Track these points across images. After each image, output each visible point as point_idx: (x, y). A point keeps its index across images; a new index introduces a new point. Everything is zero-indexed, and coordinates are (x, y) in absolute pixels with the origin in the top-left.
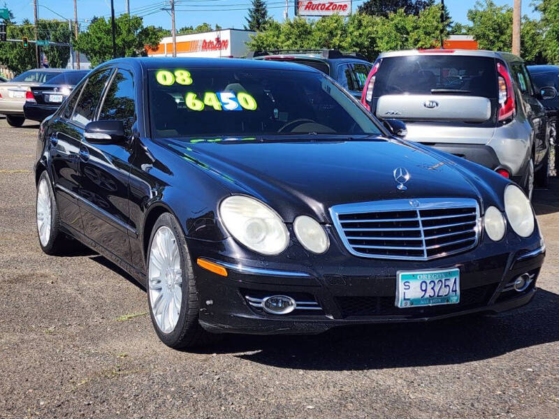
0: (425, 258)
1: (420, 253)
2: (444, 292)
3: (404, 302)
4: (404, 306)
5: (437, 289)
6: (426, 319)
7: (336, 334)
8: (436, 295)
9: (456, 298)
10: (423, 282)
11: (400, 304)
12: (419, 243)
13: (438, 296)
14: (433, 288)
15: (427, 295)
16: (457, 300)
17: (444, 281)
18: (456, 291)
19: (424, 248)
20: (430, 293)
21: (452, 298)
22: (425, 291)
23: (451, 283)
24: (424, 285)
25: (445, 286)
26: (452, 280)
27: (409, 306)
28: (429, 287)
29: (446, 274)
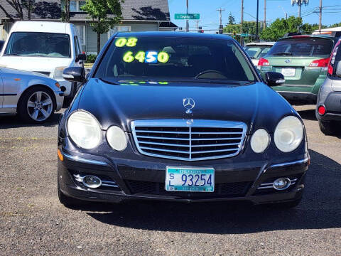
0: (190, 159)
1: (187, 156)
2: (200, 183)
3: (170, 187)
4: (169, 190)
5: (194, 181)
6: (189, 200)
7: (125, 204)
8: (194, 184)
9: (211, 188)
10: (183, 175)
11: (167, 188)
12: (187, 149)
14: (191, 180)
15: (187, 184)
16: (212, 190)
17: (200, 176)
18: (211, 183)
19: (190, 153)
20: (189, 182)
21: (207, 188)
22: (185, 181)
23: (207, 178)
24: (184, 177)
25: (202, 179)
26: (208, 176)
27: (174, 190)
28: (189, 179)
29: (202, 171)
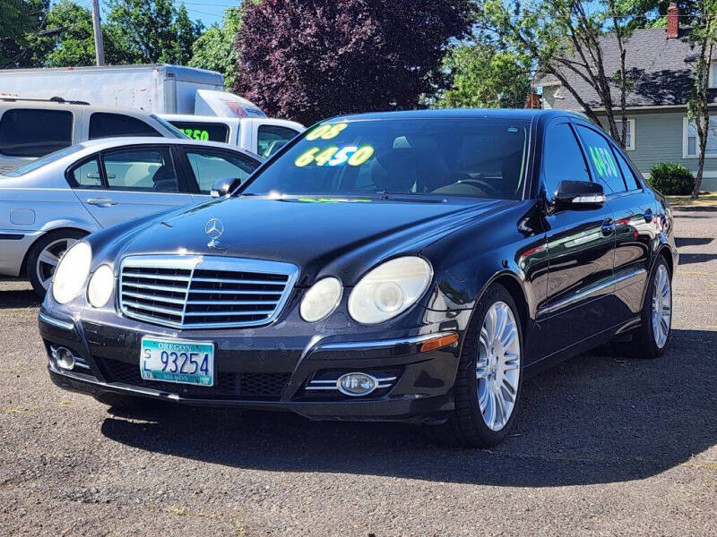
0: (182, 325)
2: (189, 368)
3: (146, 373)
4: (146, 377)
5: (180, 363)
8: (179, 369)
9: (208, 379)
10: (163, 352)
11: (143, 374)
13: (181, 372)
14: (174, 362)
15: (168, 369)
16: (210, 382)
17: (189, 356)
18: (206, 370)
19: (183, 314)
20: (171, 367)
21: (202, 379)
22: (166, 363)
23: (200, 359)
24: (165, 355)
25: (191, 362)
26: (202, 356)
27: (152, 378)
28: (171, 359)
29: (193, 347)
